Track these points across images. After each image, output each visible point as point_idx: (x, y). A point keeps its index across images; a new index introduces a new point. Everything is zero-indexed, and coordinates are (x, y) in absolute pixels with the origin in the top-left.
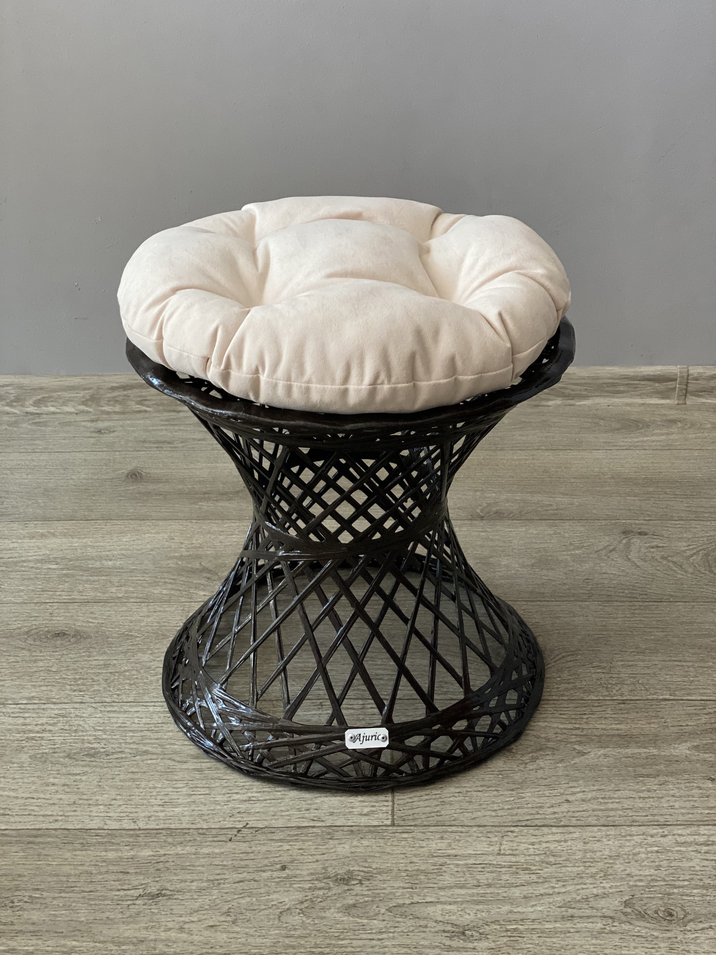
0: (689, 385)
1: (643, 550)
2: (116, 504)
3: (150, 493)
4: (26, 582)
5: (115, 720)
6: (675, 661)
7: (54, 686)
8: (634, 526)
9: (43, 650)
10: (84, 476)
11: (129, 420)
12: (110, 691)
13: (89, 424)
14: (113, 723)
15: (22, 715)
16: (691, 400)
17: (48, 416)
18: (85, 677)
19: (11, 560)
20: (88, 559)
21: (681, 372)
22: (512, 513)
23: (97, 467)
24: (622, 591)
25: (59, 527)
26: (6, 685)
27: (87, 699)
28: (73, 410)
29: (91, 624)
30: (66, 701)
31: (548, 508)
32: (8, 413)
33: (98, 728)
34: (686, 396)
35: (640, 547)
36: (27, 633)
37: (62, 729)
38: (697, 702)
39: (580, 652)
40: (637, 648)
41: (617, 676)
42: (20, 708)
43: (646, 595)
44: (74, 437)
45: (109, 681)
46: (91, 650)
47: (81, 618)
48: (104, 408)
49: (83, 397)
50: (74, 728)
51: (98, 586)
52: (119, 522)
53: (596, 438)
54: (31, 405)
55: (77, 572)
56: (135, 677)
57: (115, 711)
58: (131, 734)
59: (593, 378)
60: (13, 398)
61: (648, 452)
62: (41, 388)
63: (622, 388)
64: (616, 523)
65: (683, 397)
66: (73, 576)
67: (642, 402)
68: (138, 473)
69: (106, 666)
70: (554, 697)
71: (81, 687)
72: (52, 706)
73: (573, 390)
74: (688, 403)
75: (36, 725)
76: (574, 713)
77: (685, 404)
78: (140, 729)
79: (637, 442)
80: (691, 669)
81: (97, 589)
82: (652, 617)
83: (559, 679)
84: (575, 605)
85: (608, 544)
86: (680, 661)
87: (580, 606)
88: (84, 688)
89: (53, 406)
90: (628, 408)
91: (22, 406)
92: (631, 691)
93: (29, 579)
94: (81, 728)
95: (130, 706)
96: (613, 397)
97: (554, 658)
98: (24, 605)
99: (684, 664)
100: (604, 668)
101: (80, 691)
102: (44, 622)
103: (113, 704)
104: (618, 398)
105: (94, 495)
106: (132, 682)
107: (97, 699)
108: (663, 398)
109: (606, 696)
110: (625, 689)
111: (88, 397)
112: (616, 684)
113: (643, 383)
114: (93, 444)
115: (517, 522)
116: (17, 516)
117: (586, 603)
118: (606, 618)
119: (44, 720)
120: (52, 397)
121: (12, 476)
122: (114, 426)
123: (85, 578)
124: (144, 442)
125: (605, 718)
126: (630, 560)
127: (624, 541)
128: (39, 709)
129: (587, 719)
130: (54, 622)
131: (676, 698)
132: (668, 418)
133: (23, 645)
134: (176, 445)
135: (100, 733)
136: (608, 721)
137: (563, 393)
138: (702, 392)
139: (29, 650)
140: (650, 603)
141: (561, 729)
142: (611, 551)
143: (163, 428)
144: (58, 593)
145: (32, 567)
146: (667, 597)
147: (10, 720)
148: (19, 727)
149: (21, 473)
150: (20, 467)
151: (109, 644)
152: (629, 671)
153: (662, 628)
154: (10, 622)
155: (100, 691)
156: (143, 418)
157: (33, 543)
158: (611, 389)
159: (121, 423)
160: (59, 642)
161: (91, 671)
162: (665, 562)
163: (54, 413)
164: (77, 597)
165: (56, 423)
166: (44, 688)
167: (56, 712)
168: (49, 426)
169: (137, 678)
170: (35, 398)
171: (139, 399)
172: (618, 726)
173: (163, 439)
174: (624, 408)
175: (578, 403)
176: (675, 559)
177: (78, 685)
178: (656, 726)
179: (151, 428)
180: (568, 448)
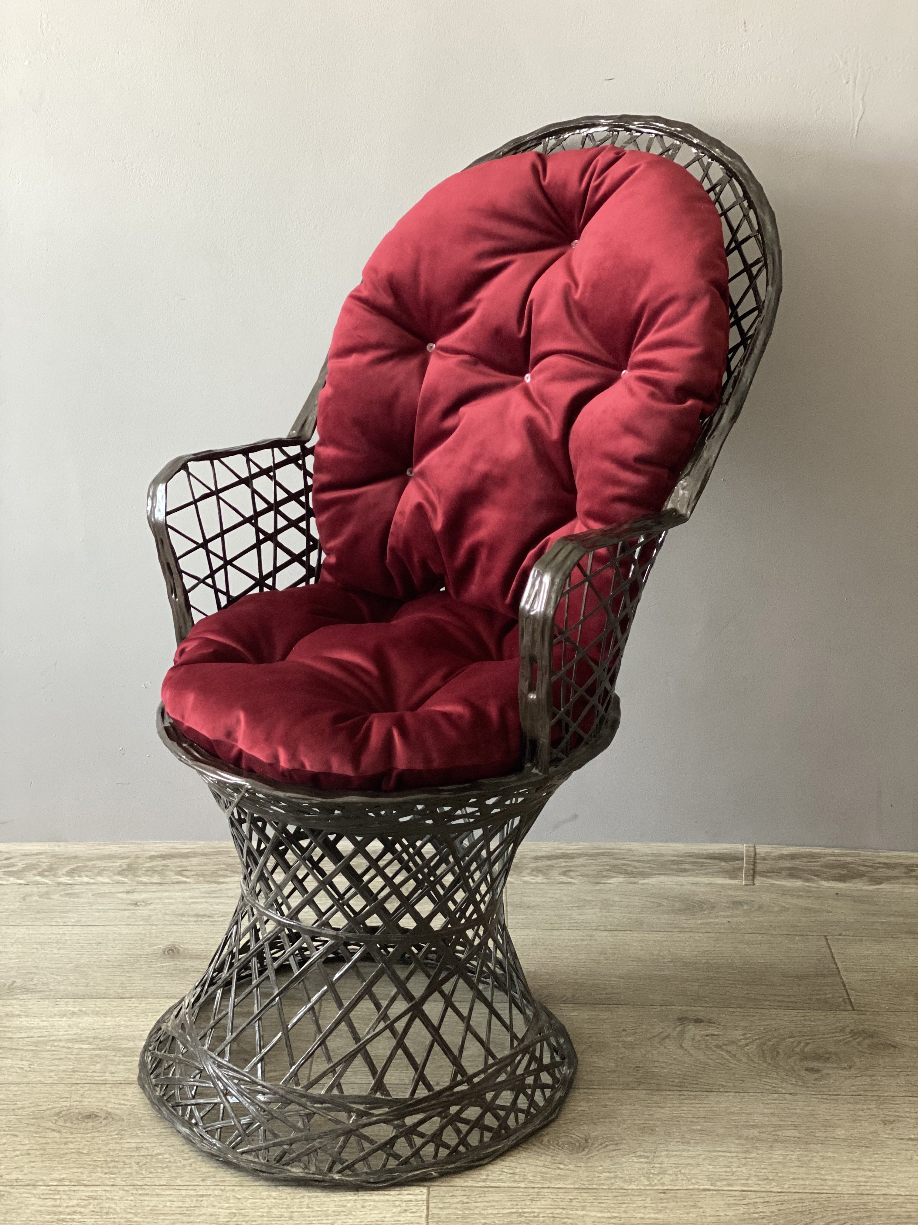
0: (757, 865)
1: (698, 1038)
2: (151, 982)
3: (187, 969)
4: (57, 1062)
5: (146, 1203)
6: (719, 1151)
7: (84, 1168)
8: (690, 1013)
9: (74, 1131)
10: (118, 951)
11: (167, 891)
12: (142, 1174)
13: (124, 896)
14: (144, 1206)
15: (52, 1197)
16: (759, 881)
17: (81, 887)
18: (117, 1160)
19: (40, 1039)
20: (121, 1039)
21: (747, 851)
22: (565, 996)
23: (132, 942)
24: (672, 1080)
25: (90, 1005)
26: (36, 1166)
27: (119, 1181)
28: (107, 880)
29: (123, 1106)
30: (98, 1184)
31: (603, 992)
32: (39, 883)
33: (129, 1211)
34: (754, 877)
35: (694, 1035)
36: (58, 1114)
37: (93, 1211)
38: (736, 1193)
39: (624, 1141)
40: (682, 1138)
41: (660, 1165)
42: (50, 1190)
43: (697, 1084)
44: (109, 909)
45: (140, 1164)
46: (123, 1132)
47: (113, 1100)
48: (140, 879)
49: (120, 866)
50: (105, 1211)
51: (131, 1067)
52: (155, 1001)
53: (657, 918)
54: (64, 875)
55: (109, 1052)
56: (168, 1160)
57: (148, 1194)
58: (163, 1217)
59: (657, 855)
60: (45, 867)
61: (710, 935)
62: (76, 857)
63: (687, 866)
64: (672, 1009)
65: (751, 878)
66: (106, 1056)
67: (709, 882)
68: (175, 948)
69: (138, 1149)
70: (595, 1186)
71: (111, 1169)
72: (83, 1188)
73: (636, 868)
74: (757, 883)
75: (67, 1207)
76: (614, 1202)
77: (754, 884)
78: (171, 1212)
79: (701, 924)
80: (735, 1160)
81: (130, 1070)
82: (700, 1107)
83: (601, 1168)
84: (623, 1094)
85: (661, 1030)
86: (725, 1152)
87: (629, 1094)
88: (115, 1170)
89: (87, 876)
90: (694, 888)
91: (54, 876)
92: (672, 1180)
93: (60, 1059)
94: (111, 1211)
95: (162, 1189)
96: (678, 875)
97: (597, 1147)
98: (55, 1087)
99: (728, 1154)
100: (647, 1157)
101: (112, 1174)
102: (75, 1103)
103: (145, 1187)
104: (684, 876)
105: (128, 972)
106: (165, 1165)
107: (129, 1182)
108: (731, 878)
109: (647, 1185)
110: (667, 1179)
111: (124, 867)
112: (658, 1174)
113: (709, 861)
114: (129, 917)
115: (569, 1005)
116: (47, 993)
117: (634, 1091)
118: (654, 1107)
119: (75, 1202)
120: (87, 866)
121: (43, 951)
122: (151, 898)
123: (118, 1058)
124: (183, 915)
125: (645, 1207)
126: (682, 1047)
127: (678, 1029)
128: (70, 1191)
129: (626, 1207)
130: (85, 1104)
131: (717, 1188)
132: (735, 899)
133: (54, 1127)
134: (216, 919)
135: (131, 1215)
136: (647, 1211)
137: (625, 870)
138: (770, 872)
139: (60, 1132)
140: (700, 1093)
141: (599, 1217)
142: (664, 1039)
143: (203, 900)
144: (89, 1074)
145: (63, 1047)
146: (718, 1087)
147: (41, 1202)
148: (50, 1209)
149: (52, 948)
150: (50, 941)
151: (142, 1126)
152: (673, 1160)
153: (710, 1118)
154: (40, 1104)
155: (131, 1174)
156: (182, 890)
157: (64, 1022)
158: (675, 867)
159: (159, 895)
160: (90, 1124)
161: (122, 1154)
162: (718, 1051)
163: (88, 883)
164: (110, 1078)
165: (90, 895)
166: (75, 1170)
167: (87, 1194)
168: (82, 898)
169: (170, 1162)
170: (69, 868)
171: (179, 869)
172: (657, 1216)
173: (203, 913)
174: (689, 887)
175: (641, 882)
176: (729, 1048)
177: (109, 1168)
178: (694, 1216)
179: (190, 901)
180: (628, 929)
